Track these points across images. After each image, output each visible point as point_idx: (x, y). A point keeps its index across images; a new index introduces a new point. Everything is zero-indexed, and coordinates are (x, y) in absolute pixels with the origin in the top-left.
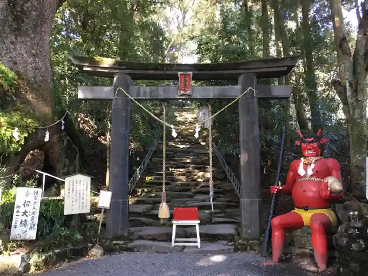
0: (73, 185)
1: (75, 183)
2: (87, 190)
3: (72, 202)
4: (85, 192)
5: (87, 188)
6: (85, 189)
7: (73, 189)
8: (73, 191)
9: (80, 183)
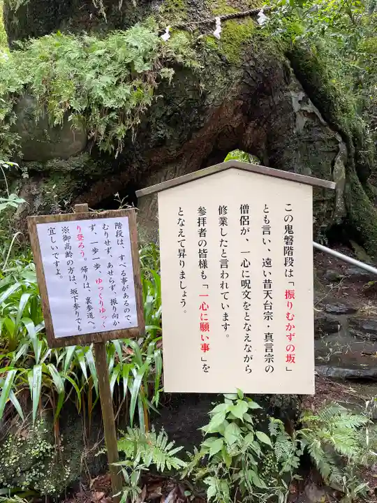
0: (202, 232)
1: (213, 217)
2: (289, 262)
3: (204, 327)
4: (277, 273)
5: (288, 251)
6: (278, 258)
7: (203, 253)
8: (203, 264)
9: (244, 220)
